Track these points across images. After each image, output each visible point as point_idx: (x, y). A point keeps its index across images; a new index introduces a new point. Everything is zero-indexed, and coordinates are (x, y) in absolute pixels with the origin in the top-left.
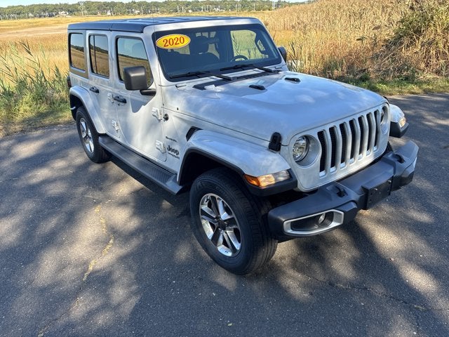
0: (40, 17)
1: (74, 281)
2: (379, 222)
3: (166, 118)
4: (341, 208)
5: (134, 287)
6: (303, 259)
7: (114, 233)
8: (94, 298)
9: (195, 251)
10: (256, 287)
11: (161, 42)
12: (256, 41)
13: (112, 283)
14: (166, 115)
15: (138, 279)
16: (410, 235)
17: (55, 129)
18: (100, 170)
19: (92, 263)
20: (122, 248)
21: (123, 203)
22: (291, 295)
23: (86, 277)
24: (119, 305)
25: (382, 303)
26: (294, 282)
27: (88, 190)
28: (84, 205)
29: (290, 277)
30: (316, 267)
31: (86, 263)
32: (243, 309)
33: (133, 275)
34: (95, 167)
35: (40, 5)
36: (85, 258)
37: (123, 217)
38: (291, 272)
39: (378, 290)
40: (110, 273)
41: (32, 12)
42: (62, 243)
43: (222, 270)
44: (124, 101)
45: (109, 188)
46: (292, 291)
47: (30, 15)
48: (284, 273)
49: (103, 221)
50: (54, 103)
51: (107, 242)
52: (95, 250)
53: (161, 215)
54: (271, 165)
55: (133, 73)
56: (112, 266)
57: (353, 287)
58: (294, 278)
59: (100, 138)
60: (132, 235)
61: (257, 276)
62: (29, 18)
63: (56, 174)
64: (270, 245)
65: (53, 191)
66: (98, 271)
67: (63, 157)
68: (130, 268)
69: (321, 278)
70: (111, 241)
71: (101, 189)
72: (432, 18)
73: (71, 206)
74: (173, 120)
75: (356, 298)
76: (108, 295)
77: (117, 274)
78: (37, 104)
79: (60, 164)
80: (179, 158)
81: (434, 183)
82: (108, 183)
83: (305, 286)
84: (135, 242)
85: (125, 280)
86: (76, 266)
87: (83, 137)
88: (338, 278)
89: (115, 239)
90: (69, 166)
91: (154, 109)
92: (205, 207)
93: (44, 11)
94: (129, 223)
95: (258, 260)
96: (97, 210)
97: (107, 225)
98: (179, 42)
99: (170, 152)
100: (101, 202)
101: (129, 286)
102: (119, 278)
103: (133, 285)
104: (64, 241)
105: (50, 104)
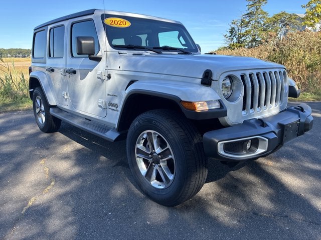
0: (16, 57)
1: (12, 213)
2: (282, 170)
3: (109, 77)
4: (266, 136)
5: (70, 219)
6: (225, 195)
7: (56, 178)
8: (30, 228)
9: (128, 190)
10: (188, 216)
11: (108, 21)
12: (179, 38)
13: (49, 215)
14: (109, 75)
15: (75, 212)
16: (311, 178)
17: (15, 113)
18: (48, 137)
19: (32, 200)
20: (62, 188)
21: (66, 157)
22: (221, 222)
23: (24, 210)
24: (55, 233)
25: (304, 227)
26: (221, 212)
27: (36, 149)
28: (31, 159)
29: (217, 208)
30: (238, 201)
31: (26, 200)
32: (177, 235)
33: (70, 209)
34: (45, 135)
35: (16, 49)
36: (26, 196)
37: (65, 167)
38: (217, 205)
39: (298, 217)
40: (48, 208)
41: (10, 53)
42: (6, 185)
43: (155, 204)
44: (74, 72)
45: (55, 148)
46: (221, 219)
47: (9, 55)
48: (211, 205)
49: (47, 169)
50: (17, 98)
51: (49, 184)
52: (36, 190)
53: (99, 165)
54: (204, 94)
55: (84, 40)
56: (51, 202)
57: (275, 215)
58: (221, 209)
59: (51, 109)
60: (72, 179)
61: (187, 208)
62: (7, 57)
63: (10, 139)
64: (201, 172)
65: (5, 149)
66: (37, 206)
67: (18, 129)
68: (68, 203)
69: (246, 209)
70: (53, 183)
71: (47, 149)
72: (289, 55)
73: (18, 159)
74: (115, 77)
75: (280, 224)
76: (45, 225)
77: (55, 208)
78: (3, 97)
79: (15, 133)
80: (117, 111)
81: (316, 146)
82: (54, 145)
83: (231, 215)
84: (74, 184)
85: (62, 213)
86: (17, 202)
87: (37, 112)
88: (260, 209)
89: (56, 182)
90: (22, 134)
91: (99, 72)
92: (140, 146)
93: (19, 54)
94: (70, 171)
95: (191, 186)
96: (42, 162)
97: (50, 172)
98: (122, 23)
99: (110, 107)
100: (46, 157)
101: (65, 217)
102: (57, 211)
103: (69, 216)
104: (8, 183)
105: (14, 98)
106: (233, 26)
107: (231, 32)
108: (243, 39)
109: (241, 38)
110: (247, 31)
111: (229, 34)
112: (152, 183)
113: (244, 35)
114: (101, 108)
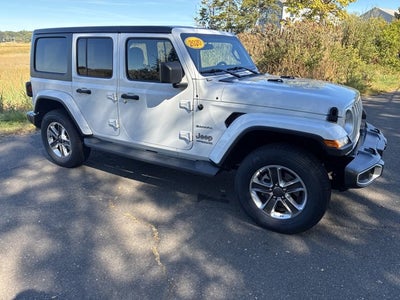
3: (201, 108)
4: (380, 163)
14: (201, 105)
23: (159, 261)
44: (136, 98)
49: (128, 214)
51: (150, 231)
59: (85, 140)
70: (155, 229)
74: (210, 108)
89: (156, 227)
91: (184, 102)
99: (200, 139)
100: (108, 199)
106: (204, 6)
107: (202, 14)
108: (218, 23)
109: (215, 22)
110: (221, 15)
111: (200, 17)
112: (272, 215)
113: (218, 19)
114: (183, 141)
